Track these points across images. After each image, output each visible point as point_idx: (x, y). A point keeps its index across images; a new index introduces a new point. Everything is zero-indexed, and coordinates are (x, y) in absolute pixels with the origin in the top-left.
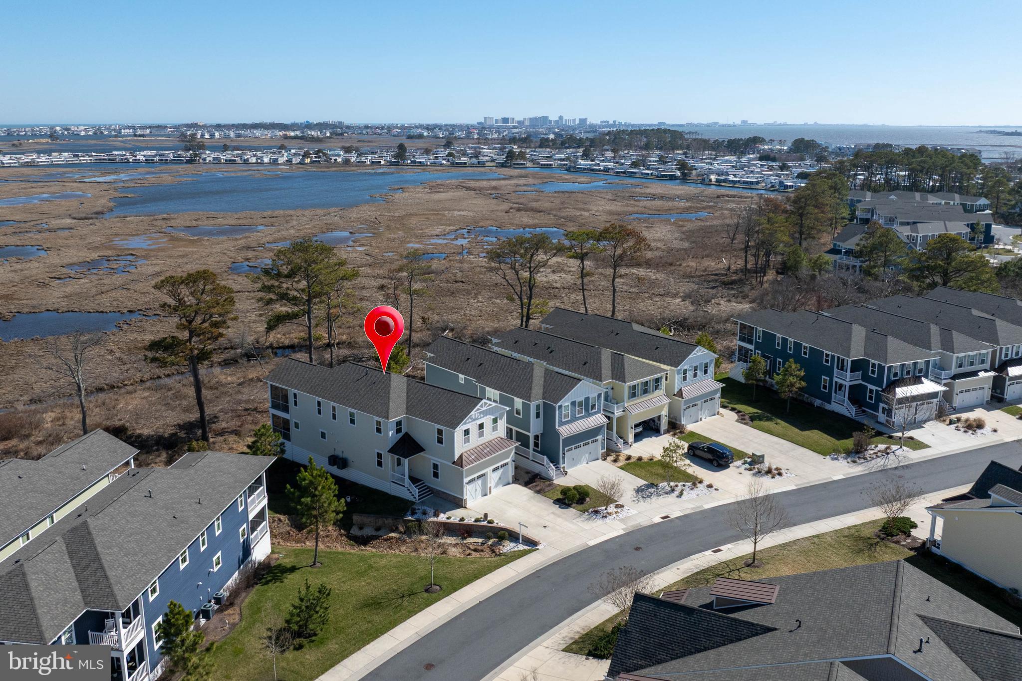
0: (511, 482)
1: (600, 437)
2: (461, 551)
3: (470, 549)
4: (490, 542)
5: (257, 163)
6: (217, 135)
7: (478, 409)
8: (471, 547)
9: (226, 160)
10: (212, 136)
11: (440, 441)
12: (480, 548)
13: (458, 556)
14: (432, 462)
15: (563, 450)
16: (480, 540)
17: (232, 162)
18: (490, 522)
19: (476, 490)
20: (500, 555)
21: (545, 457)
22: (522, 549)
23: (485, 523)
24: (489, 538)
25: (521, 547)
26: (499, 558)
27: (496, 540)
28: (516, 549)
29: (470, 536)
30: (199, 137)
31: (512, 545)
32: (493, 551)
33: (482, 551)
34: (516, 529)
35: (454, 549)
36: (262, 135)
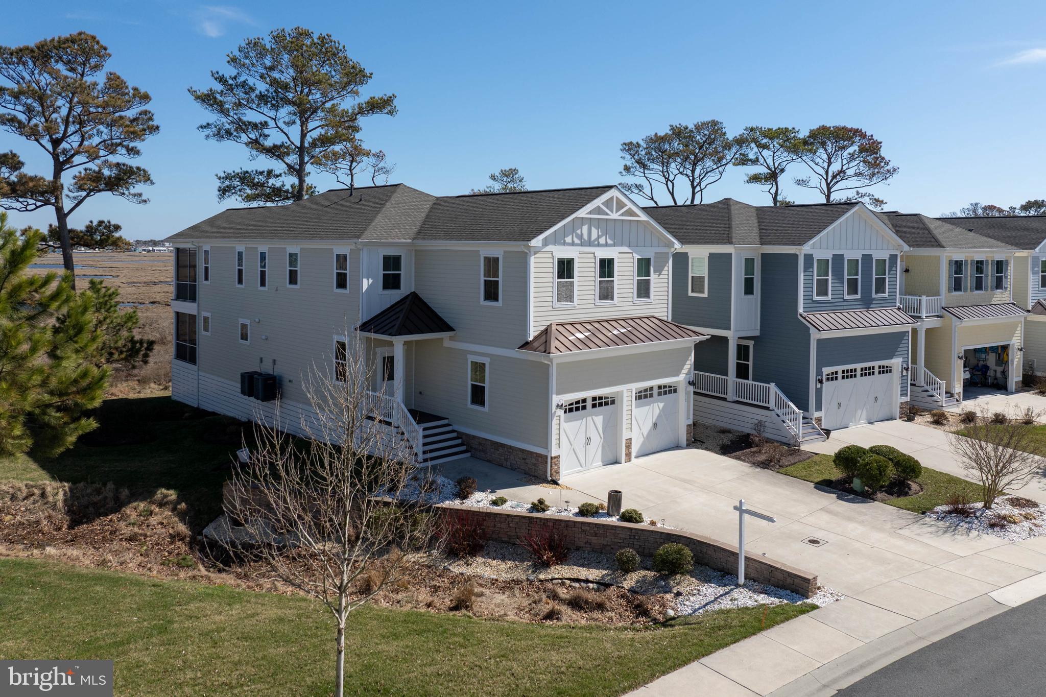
0: (684, 441)
1: (896, 363)
2: (525, 602)
3: (554, 596)
4: (630, 581)
7: (598, 210)
8: (563, 593)
11: (491, 292)
12: (592, 597)
13: (511, 617)
14: (472, 358)
15: (819, 372)
16: (594, 574)
18: (630, 517)
19: (588, 440)
20: (667, 622)
21: (772, 386)
22: (750, 603)
23: (614, 520)
24: (626, 568)
25: (745, 598)
26: (661, 631)
27: (650, 574)
28: (726, 604)
29: (561, 558)
31: (710, 591)
32: (641, 611)
33: (600, 607)
34: (727, 539)
35: (500, 598)
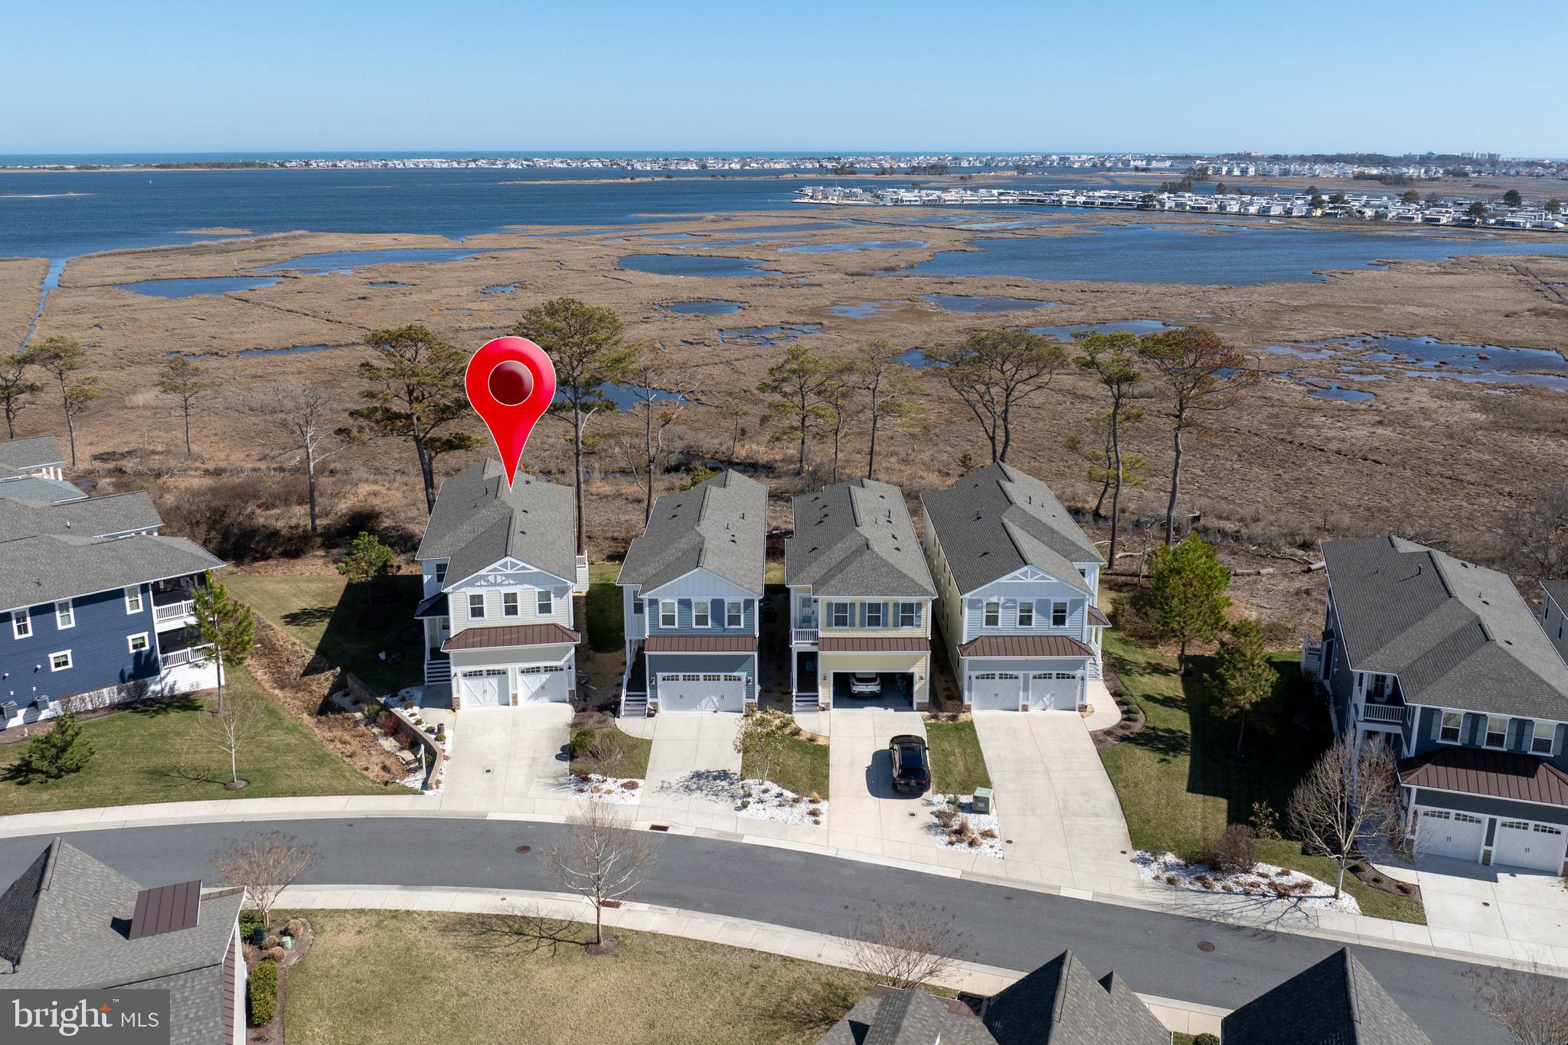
0: (568, 700)
1: (742, 675)
5: (1239, 213)
6: (1252, 171)
9: (1193, 208)
10: (1244, 172)
15: (653, 675)
17: (1202, 210)
19: (485, 691)
30: (1224, 173)
36: (1325, 172)
